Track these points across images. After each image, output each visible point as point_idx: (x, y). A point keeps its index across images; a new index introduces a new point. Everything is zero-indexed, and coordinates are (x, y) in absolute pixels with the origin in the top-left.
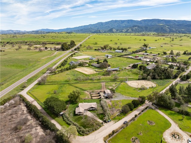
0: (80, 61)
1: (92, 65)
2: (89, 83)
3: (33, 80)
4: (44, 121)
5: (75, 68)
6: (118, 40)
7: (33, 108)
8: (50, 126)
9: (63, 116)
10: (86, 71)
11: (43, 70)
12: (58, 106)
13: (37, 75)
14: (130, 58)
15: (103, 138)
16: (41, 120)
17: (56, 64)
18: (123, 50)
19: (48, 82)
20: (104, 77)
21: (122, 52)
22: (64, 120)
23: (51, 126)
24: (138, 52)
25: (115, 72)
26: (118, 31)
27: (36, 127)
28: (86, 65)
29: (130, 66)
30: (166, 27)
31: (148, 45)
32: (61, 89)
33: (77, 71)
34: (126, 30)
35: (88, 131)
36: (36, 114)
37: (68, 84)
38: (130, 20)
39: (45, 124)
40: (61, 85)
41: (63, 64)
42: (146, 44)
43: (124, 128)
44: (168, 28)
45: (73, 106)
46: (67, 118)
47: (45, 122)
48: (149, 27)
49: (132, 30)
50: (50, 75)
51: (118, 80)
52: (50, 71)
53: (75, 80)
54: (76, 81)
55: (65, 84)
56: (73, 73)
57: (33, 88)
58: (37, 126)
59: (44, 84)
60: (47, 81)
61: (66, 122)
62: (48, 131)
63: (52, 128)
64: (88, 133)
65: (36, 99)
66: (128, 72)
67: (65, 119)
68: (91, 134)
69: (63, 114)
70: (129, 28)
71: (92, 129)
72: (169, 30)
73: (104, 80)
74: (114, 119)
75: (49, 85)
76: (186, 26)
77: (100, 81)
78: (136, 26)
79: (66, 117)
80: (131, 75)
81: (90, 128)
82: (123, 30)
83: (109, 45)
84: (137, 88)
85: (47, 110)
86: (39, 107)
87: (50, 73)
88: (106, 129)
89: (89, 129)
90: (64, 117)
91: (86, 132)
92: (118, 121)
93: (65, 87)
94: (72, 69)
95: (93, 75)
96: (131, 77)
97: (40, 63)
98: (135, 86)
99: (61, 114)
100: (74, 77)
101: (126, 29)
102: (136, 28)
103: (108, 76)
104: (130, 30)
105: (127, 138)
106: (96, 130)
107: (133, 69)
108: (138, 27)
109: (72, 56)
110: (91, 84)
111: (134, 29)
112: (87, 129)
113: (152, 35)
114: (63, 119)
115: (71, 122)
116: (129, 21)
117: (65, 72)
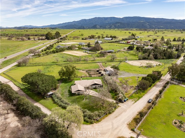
0: (69, 46)
1: (82, 49)
2: (82, 63)
3: (10, 62)
4: (20, 104)
5: (63, 51)
6: (104, 32)
7: (5, 88)
8: (30, 110)
9: (52, 97)
10: (77, 54)
11: (24, 53)
12: (44, 82)
13: (16, 58)
14: (122, 43)
15: (126, 125)
16: (15, 102)
17: (40, 49)
18: (113, 38)
19: (31, 64)
20: (98, 58)
21: (112, 39)
22: (55, 102)
23: (33, 110)
24: (127, 40)
25: (110, 53)
26: (102, 27)
27: (6, 115)
28: (76, 49)
29: (124, 49)
30: (147, 24)
31: (136, 34)
32: (47, 70)
33: (66, 54)
34: (109, 27)
35: (98, 115)
36: (9, 96)
37: (56, 65)
39: (21, 109)
40: (47, 66)
41: (48, 48)
42: (134, 34)
43: (152, 108)
45: (66, 84)
46: (60, 100)
47: (23, 105)
49: (115, 26)
50: (32, 58)
51: (116, 61)
52: (33, 54)
53: (64, 61)
54: (66, 62)
55: (52, 65)
56: (61, 56)
57: (10, 70)
58: (8, 113)
59: (25, 66)
60: (29, 63)
61: (58, 104)
62: (27, 118)
63: (34, 114)
64: (99, 118)
65: (12, 80)
66: (124, 54)
67: (56, 100)
68: (103, 120)
69: (52, 94)
70: (112, 25)
71: (103, 112)
73: (99, 60)
74: (131, 97)
75: (31, 66)
77: (95, 62)
78: (118, 23)
79: (58, 98)
80: (129, 56)
81: (101, 111)
82: (106, 27)
83: (95, 36)
84: (141, 66)
85: (28, 91)
86: (15, 89)
87: (33, 56)
88: (125, 111)
89: (100, 113)
90: (54, 98)
91: (95, 118)
92: (138, 100)
93: (53, 67)
94: (60, 52)
95: (85, 56)
96: (130, 58)
97: (21, 48)
98: (138, 65)
99: (49, 94)
100: (62, 59)
101: (109, 25)
102: (119, 24)
103: (103, 58)
104: (113, 26)
105: (165, 123)
106: (110, 113)
107: (129, 51)
108: (121, 23)
109: (58, 42)
110: (85, 64)
111: (117, 25)
112: (96, 112)
113: (135, 30)
114: (54, 100)
115: (66, 104)
117: (51, 55)
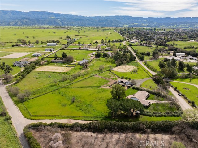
26: (4, 24)
30: (58, 20)
31: (71, 36)
34: (14, 23)
38: (15, 11)
42: (69, 36)
44: (60, 21)
48: (41, 20)
49: (22, 23)
66: (99, 62)
70: (17, 21)
72: (61, 23)
76: (74, 20)
82: (10, 23)
101: (14, 21)
102: (27, 20)
104: (19, 23)
108: (29, 19)
111: (25, 22)
116: (13, 12)
